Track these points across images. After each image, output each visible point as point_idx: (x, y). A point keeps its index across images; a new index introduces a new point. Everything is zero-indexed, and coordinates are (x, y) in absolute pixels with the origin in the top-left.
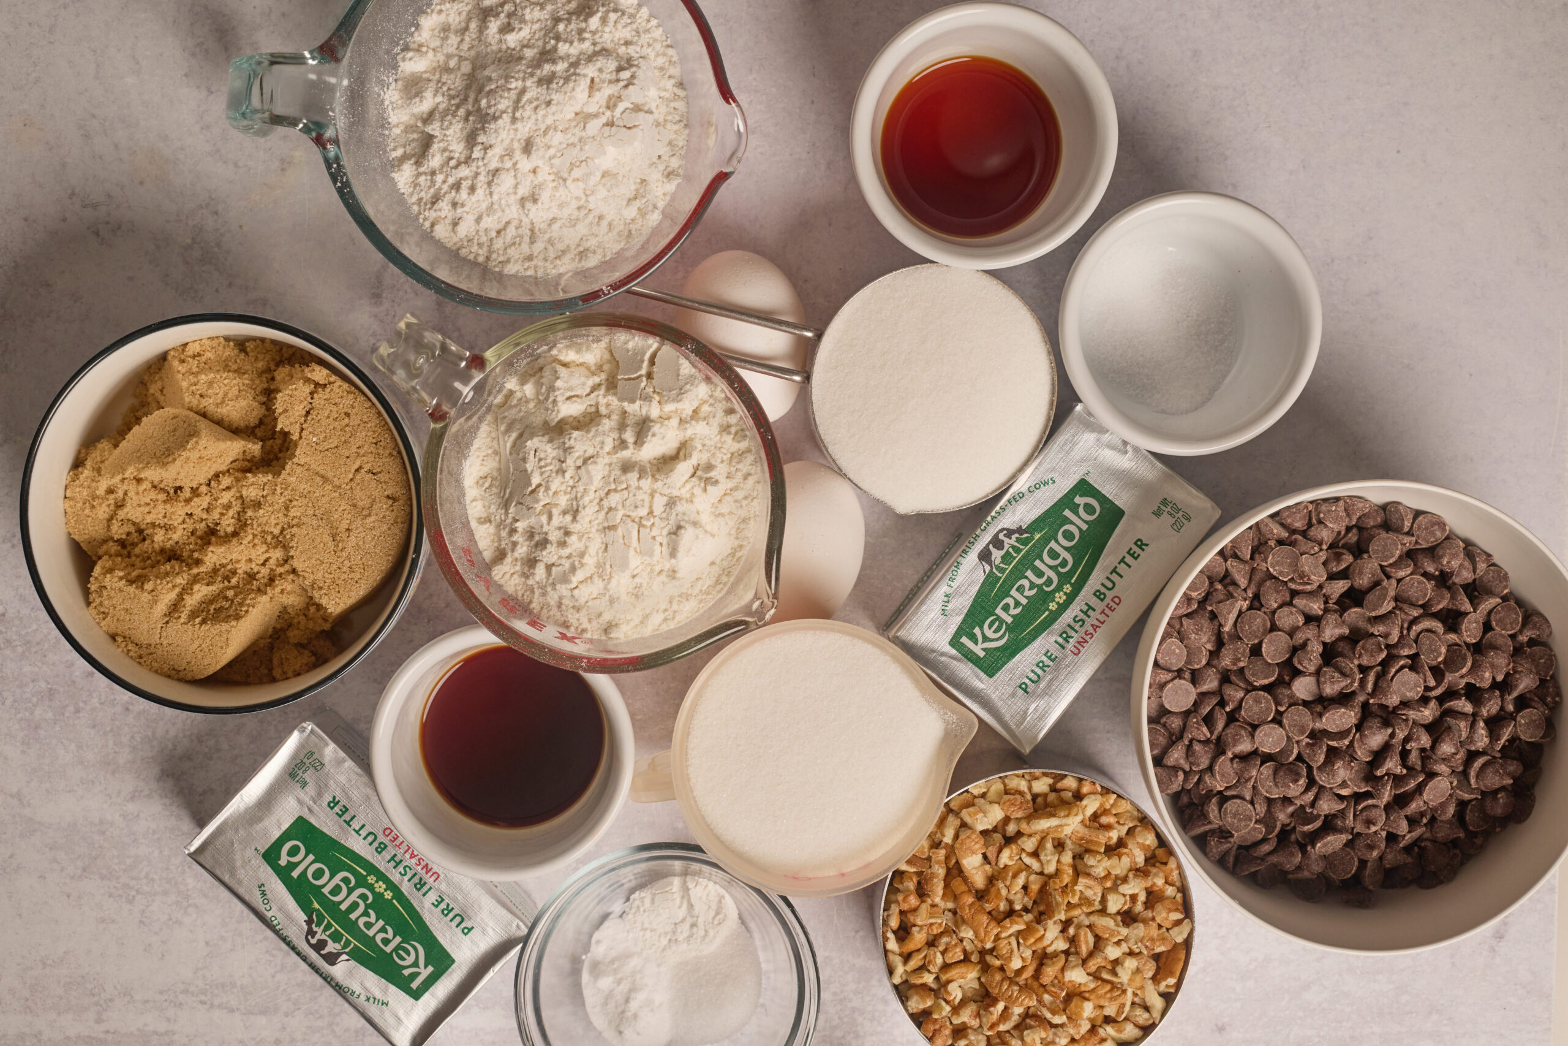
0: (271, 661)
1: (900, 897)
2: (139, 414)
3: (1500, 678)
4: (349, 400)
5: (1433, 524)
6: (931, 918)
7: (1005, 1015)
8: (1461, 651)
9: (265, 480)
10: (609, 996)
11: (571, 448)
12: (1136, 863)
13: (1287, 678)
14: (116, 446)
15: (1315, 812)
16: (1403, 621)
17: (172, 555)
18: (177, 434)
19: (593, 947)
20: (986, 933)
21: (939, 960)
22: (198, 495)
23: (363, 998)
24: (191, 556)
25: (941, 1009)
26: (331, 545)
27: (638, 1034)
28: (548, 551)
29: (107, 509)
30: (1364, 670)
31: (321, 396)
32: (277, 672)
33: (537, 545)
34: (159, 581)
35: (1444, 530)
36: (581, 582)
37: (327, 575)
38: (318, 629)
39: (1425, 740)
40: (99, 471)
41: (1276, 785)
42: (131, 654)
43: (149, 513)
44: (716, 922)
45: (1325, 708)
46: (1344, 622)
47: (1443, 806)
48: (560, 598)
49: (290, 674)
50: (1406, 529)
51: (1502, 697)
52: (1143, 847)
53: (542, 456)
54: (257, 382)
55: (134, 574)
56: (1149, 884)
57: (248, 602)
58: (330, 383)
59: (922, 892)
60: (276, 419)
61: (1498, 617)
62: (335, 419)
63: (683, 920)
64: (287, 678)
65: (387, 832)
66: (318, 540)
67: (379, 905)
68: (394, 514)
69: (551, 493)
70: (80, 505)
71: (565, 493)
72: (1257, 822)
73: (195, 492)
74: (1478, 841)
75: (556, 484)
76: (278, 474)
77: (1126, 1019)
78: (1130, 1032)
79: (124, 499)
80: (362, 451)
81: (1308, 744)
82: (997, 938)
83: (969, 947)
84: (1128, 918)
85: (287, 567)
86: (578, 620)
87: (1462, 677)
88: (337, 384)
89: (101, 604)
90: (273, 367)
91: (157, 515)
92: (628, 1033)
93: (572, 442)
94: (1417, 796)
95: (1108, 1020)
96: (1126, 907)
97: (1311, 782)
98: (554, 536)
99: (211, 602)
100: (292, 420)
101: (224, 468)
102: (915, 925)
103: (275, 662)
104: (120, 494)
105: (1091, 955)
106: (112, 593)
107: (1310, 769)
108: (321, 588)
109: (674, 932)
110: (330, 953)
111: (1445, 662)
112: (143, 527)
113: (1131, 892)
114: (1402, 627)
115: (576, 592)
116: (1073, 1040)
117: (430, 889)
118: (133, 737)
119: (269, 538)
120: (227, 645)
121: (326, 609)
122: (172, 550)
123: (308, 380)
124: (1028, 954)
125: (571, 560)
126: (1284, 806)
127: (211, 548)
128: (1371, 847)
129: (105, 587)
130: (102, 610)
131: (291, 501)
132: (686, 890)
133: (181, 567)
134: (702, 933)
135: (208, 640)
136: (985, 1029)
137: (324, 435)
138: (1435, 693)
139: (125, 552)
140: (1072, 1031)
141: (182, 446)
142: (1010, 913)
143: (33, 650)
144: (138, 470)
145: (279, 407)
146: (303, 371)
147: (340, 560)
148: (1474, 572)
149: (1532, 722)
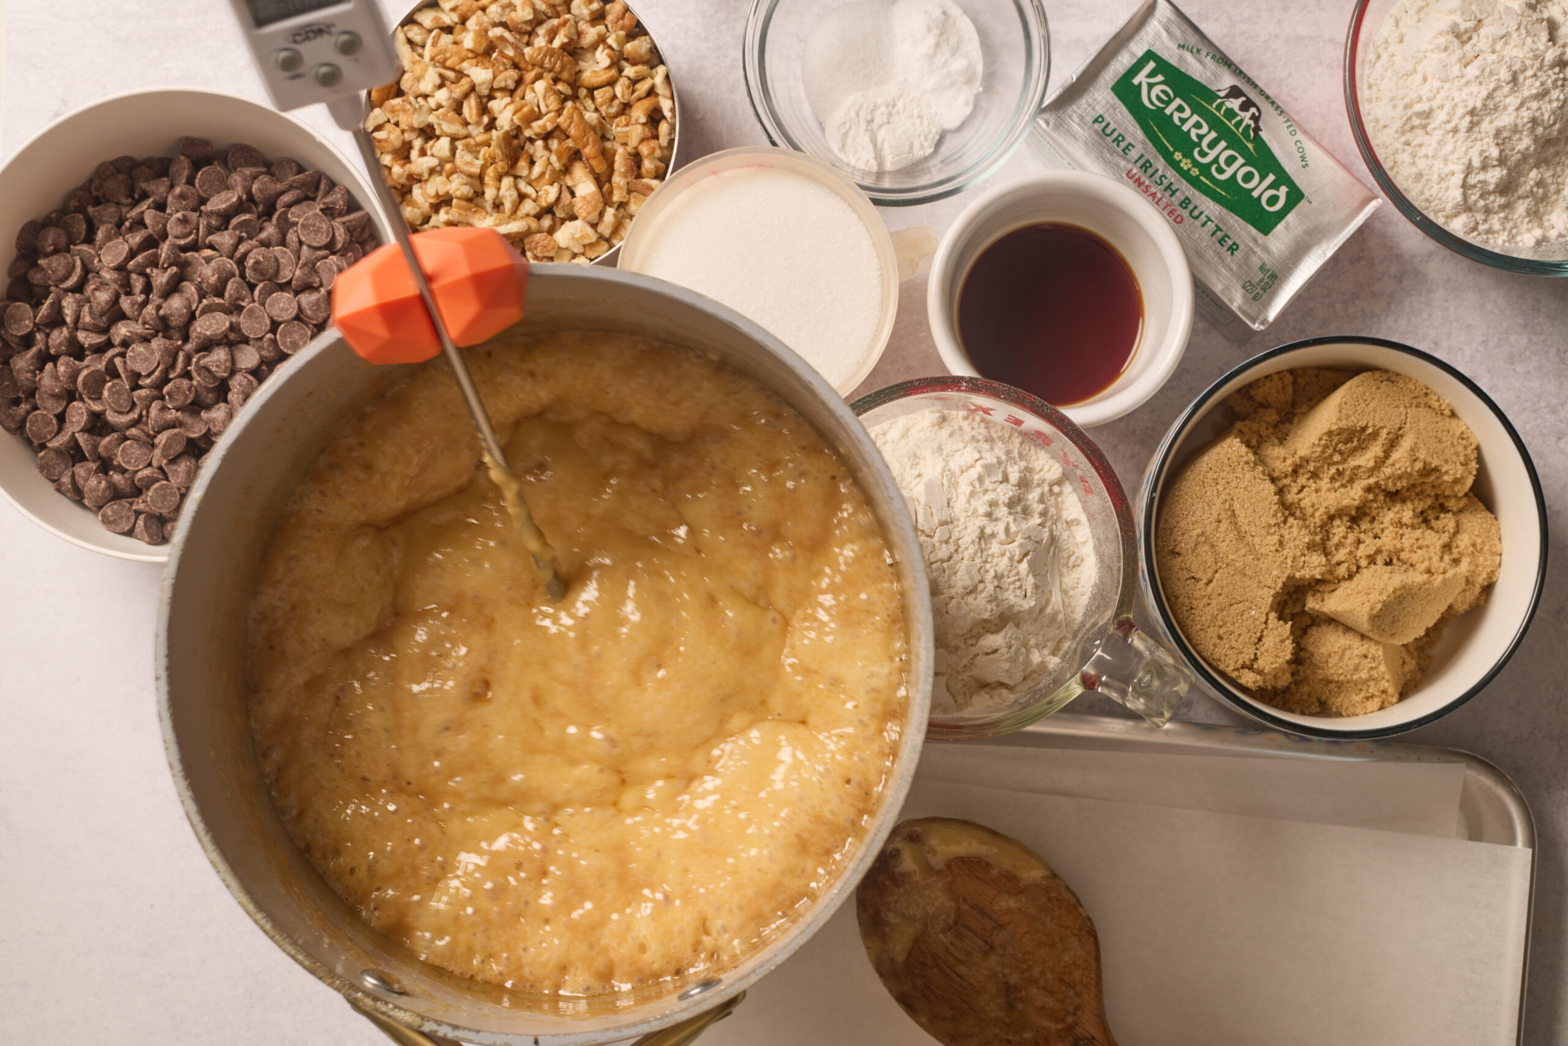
0: (1295, 391)
1: (658, 153)
2: (1427, 639)
3: (49, 366)
4: (1219, 652)
5: (114, 522)
6: (627, 132)
7: (552, 34)
8: (89, 393)
9: (1303, 572)
10: (955, 51)
11: (990, 602)
12: (421, 188)
13: (264, 367)
14: (1450, 607)
15: (237, 232)
16: (147, 424)
17: (1394, 496)
18: (1391, 619)
19: (971, 99)
20: (571, 117)
21: (619, 89)
22: (1368, 557)
23: (1204, 53)
24: (1376, 496)
25: (617, 40)
26: (1237, 506)
27: (926, 12)
28: (1007, 496)
29: (1459, 543)
30: (187, 375)
31: (1247, 656)
32: (1289, 378)
33: (1019, 500)
34: (1409, 470)
35: (103, 516)
36: (971, 467)
37: (1241, 476)
38: (1248, 423)
39: (125, 303)
40: (1468, 581)
41: (277, 260)
42: (1435, 398)
43: (1417, 539)
44: (848, 125)
45: (226, 336)
46: (206, 423)
47: (109, 238)
48: (992, 449)
49: (1276, 377)
50: (142, 517)
51: (48, 347)
52: (413, 204)
53: (1018, 592)
54: (1309, 672)
55: (1433, 478)
56: (408, 167)
57: (1319, 449)
58: (1238, 669)
59: (636, 158)
60: (1292, 633)
61: (50, 428)
62: (1232, 633)
63: (881, 126)
64: (1278, 373)
65: (1179, 219)
66: (1249, 511)
67: (1186, 145)
68: (1174, 537)
69: (1008, 555)
70: (1486, 548)
71: (993, 555)
72: (296, 224)
73: (1372, 559)
74: (74, 203)
75: (1004, 563)
76: (1290, 578)
77: (430, 31)
78: (427, 18)
79: (1443, 553)
80: (1206, 600)
81: (243, 300)
82: (559, 112)
83: (589, 103)
84: (428, 133)
85: (1280, 484)
86: (973, 429)
87: (87, 367)
88: (1231, 668)
89: (1466, 448)
90: (1293, 686)
91: (1410, 538)
92: (937, 13)
93: (989, 607)
94: (135, 247)
95: (449, 30)
96: (431, 143)
97: (241, 262)
98: (1002, 511)
99: (1355, 450)
100: (1276, 632)
101: (1344, 584)
102: (644, 124)
103: (1290, 390)
104: (1447, 558)
105: (466, 96)
106: (1454, 458)
107: (243, 276)
108: (1247, 463)
109: (890, 114)
110: (1236, 97)
111: (105, 382)
112: (1423, 525)
113: (426, 159)
114: (148, 416)
115: (977, 456)
116: (484, 9)
117: (1136, 162)
118: (1430, 315)
119: (1298, 513)
120: (1340, 406)
121: (1242, 442)
122: (1394, 502)
123: (1260, 672)
124: (529, 96)
125: (984, 488)
126: (269, 239)
127: (1356, 503)
128: (182, 196)
129: (1462, 464)
130: (1464, 442)
131: (1277, 551)
132: (879, 159)
133: (1386, 485)
134: (862, 114)
135: (1359, 411)
136: (572, 21)
137: (1245, 617)
138: (116, 350)
139: (1441, 500)
140: (485, 19)
141: (1386, 605)
142: (547, 137)
143: (1529, 403)
144: (1429, 582)
145: (1289, 646)
146: (1264, 682)
147: (1227, 491)
148: (73, 475)
149: (17, 322)
